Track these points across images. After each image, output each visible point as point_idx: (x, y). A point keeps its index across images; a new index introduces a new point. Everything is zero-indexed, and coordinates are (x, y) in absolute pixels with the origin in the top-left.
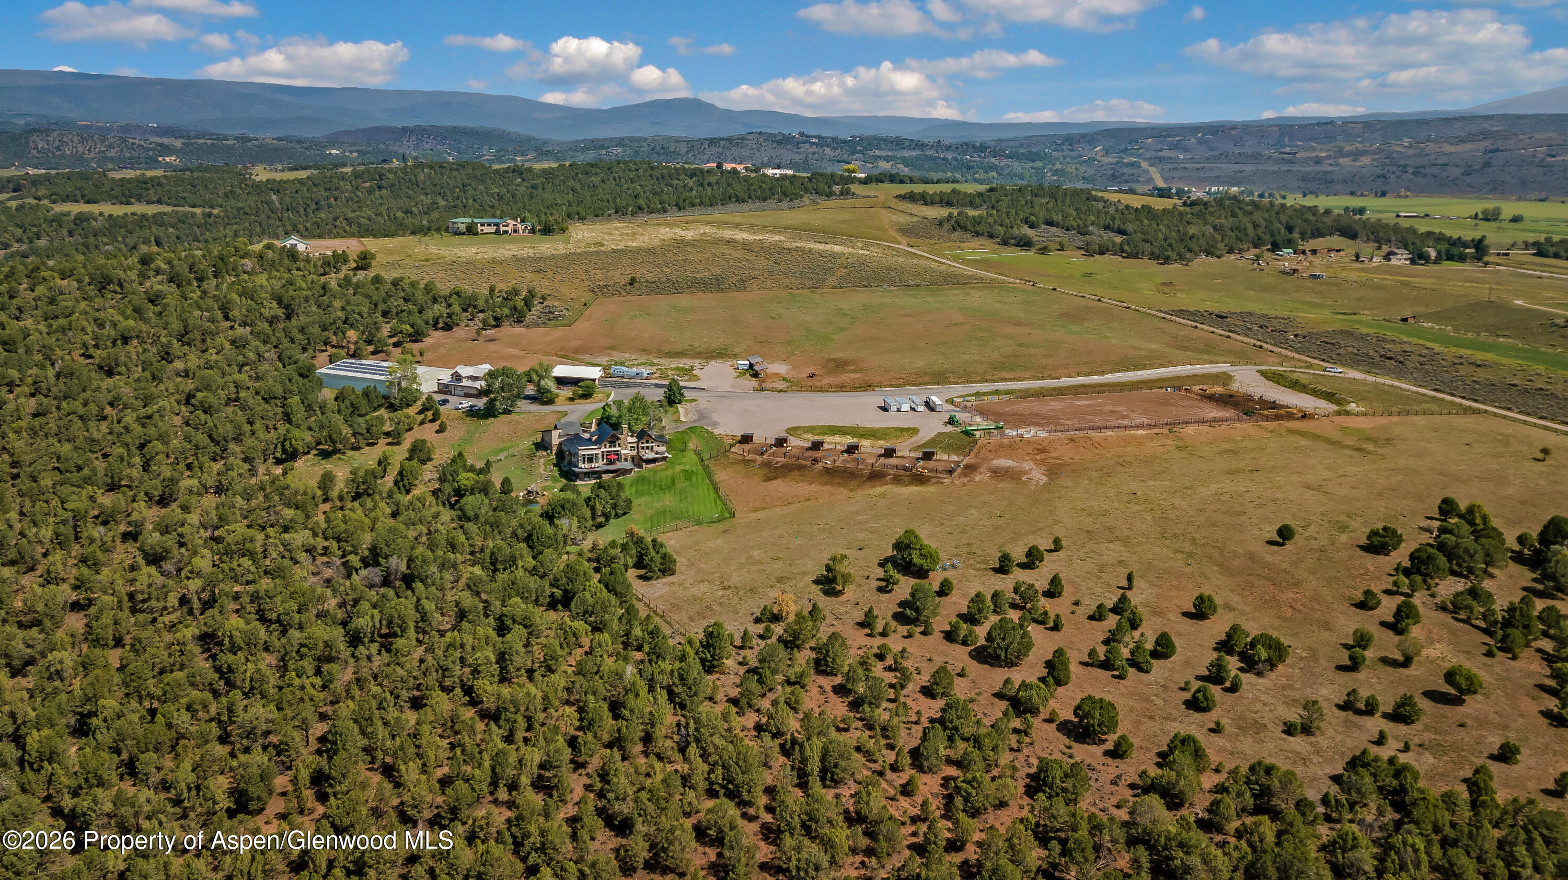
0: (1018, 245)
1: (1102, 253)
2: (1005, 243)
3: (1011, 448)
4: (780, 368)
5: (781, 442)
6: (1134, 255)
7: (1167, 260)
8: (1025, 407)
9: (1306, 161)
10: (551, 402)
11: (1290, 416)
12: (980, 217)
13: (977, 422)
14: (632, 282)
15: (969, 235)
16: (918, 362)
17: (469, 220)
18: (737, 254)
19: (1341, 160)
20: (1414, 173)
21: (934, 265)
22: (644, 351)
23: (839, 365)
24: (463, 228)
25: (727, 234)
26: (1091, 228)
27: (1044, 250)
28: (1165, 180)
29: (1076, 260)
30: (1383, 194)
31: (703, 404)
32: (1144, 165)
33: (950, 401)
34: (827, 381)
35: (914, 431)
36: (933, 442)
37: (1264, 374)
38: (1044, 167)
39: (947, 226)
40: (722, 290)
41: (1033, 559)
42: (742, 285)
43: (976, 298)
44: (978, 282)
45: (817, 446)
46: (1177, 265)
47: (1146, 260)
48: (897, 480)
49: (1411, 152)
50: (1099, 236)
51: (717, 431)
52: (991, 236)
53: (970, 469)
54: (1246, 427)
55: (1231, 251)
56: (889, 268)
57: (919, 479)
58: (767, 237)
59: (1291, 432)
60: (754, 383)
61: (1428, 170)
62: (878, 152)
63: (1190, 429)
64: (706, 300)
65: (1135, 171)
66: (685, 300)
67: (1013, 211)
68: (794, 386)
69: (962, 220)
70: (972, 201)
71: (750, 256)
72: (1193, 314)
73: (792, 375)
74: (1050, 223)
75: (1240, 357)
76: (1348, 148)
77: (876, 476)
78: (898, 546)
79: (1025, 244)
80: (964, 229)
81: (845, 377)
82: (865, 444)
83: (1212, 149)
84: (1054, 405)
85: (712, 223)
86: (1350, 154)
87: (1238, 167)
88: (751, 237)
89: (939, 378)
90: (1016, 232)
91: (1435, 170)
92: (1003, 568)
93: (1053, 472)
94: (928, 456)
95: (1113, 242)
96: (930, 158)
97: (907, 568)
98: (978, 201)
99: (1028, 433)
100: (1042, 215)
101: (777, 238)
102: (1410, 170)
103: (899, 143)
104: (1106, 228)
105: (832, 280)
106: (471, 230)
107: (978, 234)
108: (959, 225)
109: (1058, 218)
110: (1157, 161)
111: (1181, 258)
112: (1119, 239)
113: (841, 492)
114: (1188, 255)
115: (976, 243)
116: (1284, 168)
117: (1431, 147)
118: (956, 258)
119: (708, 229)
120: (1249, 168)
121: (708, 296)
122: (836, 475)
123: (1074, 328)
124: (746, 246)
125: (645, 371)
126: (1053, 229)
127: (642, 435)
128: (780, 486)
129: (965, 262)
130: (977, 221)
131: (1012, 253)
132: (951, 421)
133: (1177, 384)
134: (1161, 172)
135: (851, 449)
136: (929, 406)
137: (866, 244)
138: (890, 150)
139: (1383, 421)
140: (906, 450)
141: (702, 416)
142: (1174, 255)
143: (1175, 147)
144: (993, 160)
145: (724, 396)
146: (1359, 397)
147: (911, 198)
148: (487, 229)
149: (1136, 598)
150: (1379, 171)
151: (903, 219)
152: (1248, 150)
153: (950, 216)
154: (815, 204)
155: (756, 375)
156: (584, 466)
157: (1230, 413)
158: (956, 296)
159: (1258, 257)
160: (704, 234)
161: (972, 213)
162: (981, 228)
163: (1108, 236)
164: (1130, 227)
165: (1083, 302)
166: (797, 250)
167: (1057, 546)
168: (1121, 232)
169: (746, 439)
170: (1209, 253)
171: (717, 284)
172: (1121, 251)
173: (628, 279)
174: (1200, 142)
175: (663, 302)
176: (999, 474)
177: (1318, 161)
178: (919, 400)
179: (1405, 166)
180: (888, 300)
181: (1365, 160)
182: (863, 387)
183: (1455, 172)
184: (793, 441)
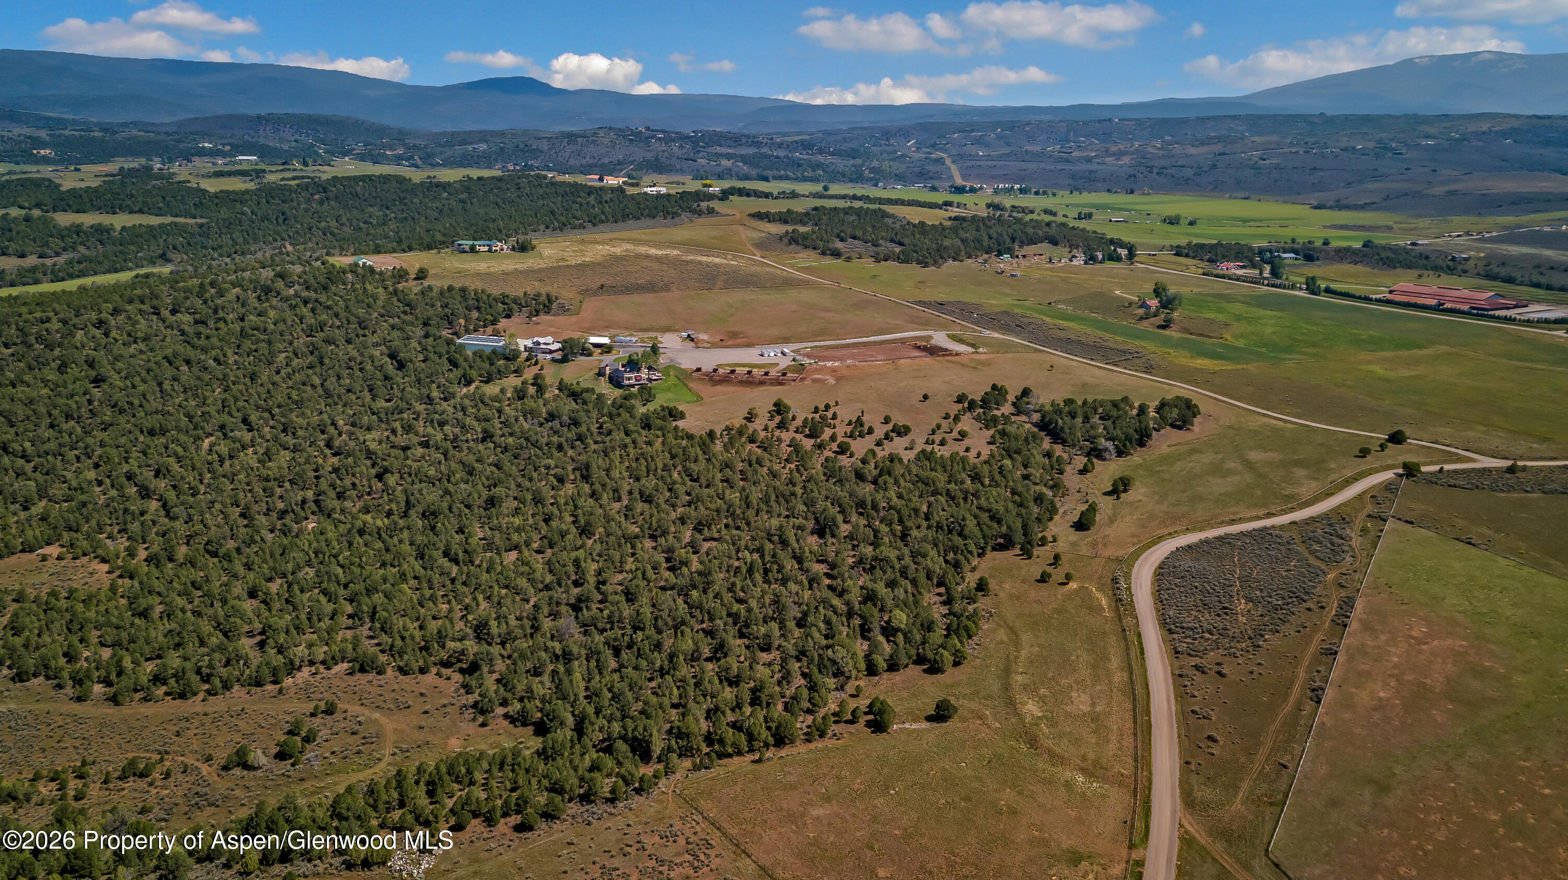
0: (832, 255)
1: (886, 260)
2: (823, 253)
3: (821, 370)
4: (703, 336)
5: (715, 370)
6: (907, 261)
7: (926, 265)
8: (827, 353)
9: (1079, 160)
10: (590, 355)
11: (951, 355)
12: (807, 233)
13: (807, 361)
14: (602, 287)
15: (799, 248)
16: (775, 332)
17: (471, 243)
18: (656, 266)
19: (1107, 159)
20: (1158, 174)
21: (779, 272)
22: (627, 328)
23: (734, 335)
24: (467, 248)
25: (643, 250)
26: (881, 242)
27: (848, 259)
28: (964, 177)
29: (868, 264)
30: (1132, 192)
31: (670, 355)
32: (948, 162)
33: (793, 351)
34: (730, 343)
35: (777, 364)
36: (788, 367)
37: (948, 336)
38: (862, 165)
39: (785, 240)
40: (655, 292)
41: (827, 407)
42: (666, 288)
43: (806, 295)
44: (806, 284)
45: (733, 372)
46: (933, 268)
47: (914, 264)
48: (771, 384)
49: (1161, 153)
50: (888, 247)
51: (683, 367)
52: (815, 248)
53: (803, 379)
54: (928, 360)
55: (970, 257)
56: (752, 275)
57: (781, 384)
58: (668, 252)
59: (951, 362)
60: (692, 344)
61: (1169, 171)
62: (719, 150)
63: (902, 361)
64: (648, 298)
65: (939, 168)
66: (637, 298)
67: (829, 229)
68: (714, 345)
69: (795, 235)
70: (802, 219)
71: (665, 267)
72: (925, 303)
73: (711, 340)
74: (854, 238)
75: (941, 327)
76: (1114, 149)
77: (762, 383)
78: (775, 405)
79: (836, 254)
80: (797, 243)
81: (739, 341)
82: (755, 371)
83: (1008, 144)
84: (844, 352)
85: (628, 241)
86: (1114, 154)
87: (1024, 165)
88: (660, 253)
89: (786, 340)
90: (831, 245)
91: (1173, 171)
92: (816, 410)
93: (839, 379)
94: (784, 374)
95: (893, 252)
96: (766, 156)
97: (779, 412)
98: (806, 219)
99: (829, 364)
100: (849, 231)
101: (676, 252)
102: (1155, 170)
103: (736, 139)
104: (892, 241)
105: (719, 283)
106: (473, 249)
107: (806, 247)
108: (794, 240)
109: (859, 233)
110: (959, 158)
111: (935, 263)
112: (898, 249)
113: (748, 390)
114: (941, 261)
115: (804, 254)
116: (1060, 166)
117: (1177, 149)
118: (792, 266)
119: (629, 246)
120: (1032, 166)
121: (647, 295)
122: (742, 383)
123: (859, 313)
124: (658, 259)
125: (634, 339)
126: (856, 242)
127: (650, 368)
128: (719, 388)
129: (799, 269)
130: (805, 237)
131: (829, 261)
132: (794, 360)
133: (903, 341)
134: (960, 169)
135: (749, 372)
136: (783, 354)
137: (734, 256)
138: (730, 146)
139: (992, 356)
140: (773, 373)
141: (672, 360)
142: (929, 260)
143: (979, 142)
144: (820, 157)
145: (679, 351)
146: (985, 345)
147: (759, 216)
148: (482, 249)
149: (864, 419)
150: (1132, 172)
151: (755, 235)
152: (1036, 148)
153: (787, 232)
154: (692, 221)
155: (692, 340)
156: (627, 382)
157: (923, 354)
158: (793, 295)
159: (986, 261)
160: (627, 250)
161: (802, 229)
162: (807, 243)
163: (891, 246)
164: (906, 241)
165: (866, 296)
166: (691, 262)
167: (837, 404)
168: (901, 244)
169: (699, 370)
170: (955, 259)
171: (651, 288)
172: (897, 259)
173: (599, 284)
174: (999, 138)
175: (625, 299)
176: (814, 381)
177: (1089, 160)
178: (779, 351)
179: (1152, 167)
180: (754, 297)
181: (1126, 160)
182: (750, 345)
183: (1188, 172)
184: (721, 371)
